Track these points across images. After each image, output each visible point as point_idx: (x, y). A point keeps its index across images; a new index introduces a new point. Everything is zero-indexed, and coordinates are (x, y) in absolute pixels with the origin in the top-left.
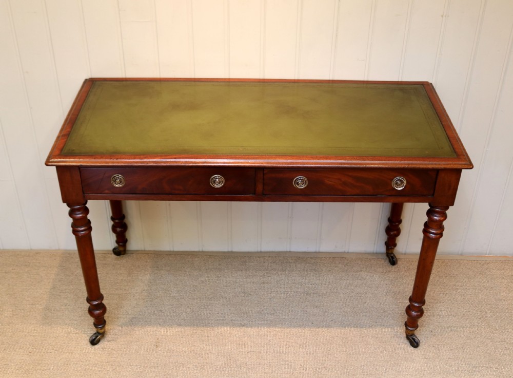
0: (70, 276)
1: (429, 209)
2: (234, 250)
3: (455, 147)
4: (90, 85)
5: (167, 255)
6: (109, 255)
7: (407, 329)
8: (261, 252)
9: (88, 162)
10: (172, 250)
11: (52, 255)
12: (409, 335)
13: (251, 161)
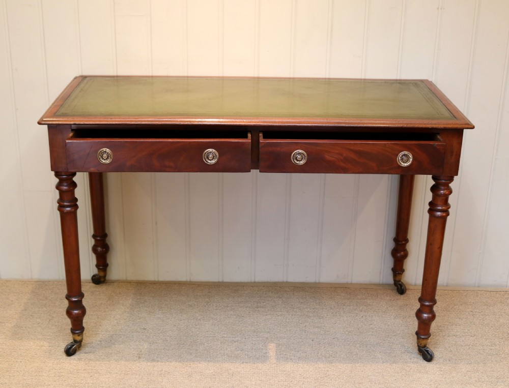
0: (43, 300)
1: (434, 185)
2: (225, 280)
3: (455, 114)
4: (81, 79)
5: (151, 283)
6: (87, 284)
7: (418, 338)
8: (255, 282)
9: (81, 121)
10: (157, 280)
11: (24, 282)
12: (421, 346)
13: (247, 120)
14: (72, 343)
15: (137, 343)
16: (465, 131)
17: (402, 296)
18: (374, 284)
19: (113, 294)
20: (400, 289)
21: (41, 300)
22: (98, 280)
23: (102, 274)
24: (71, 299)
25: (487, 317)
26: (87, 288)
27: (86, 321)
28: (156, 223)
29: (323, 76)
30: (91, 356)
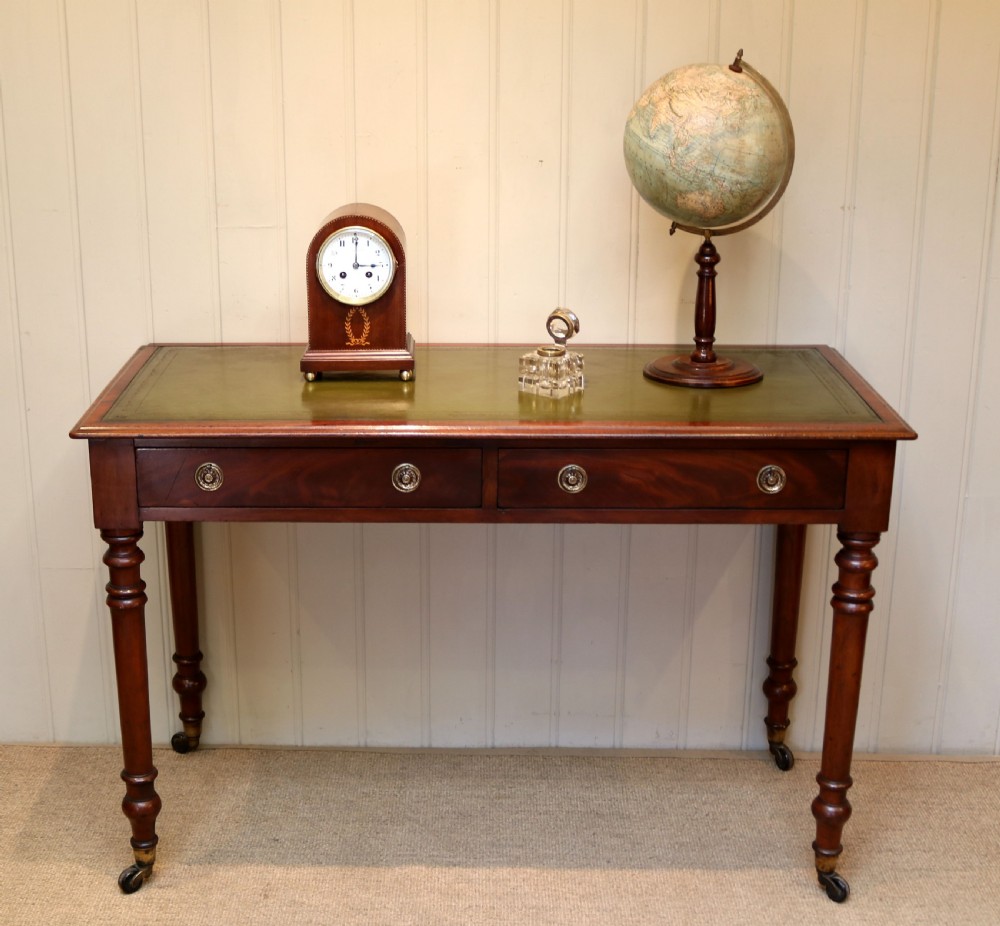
0: (76, 784)
1: (841, 551)
2: (435, 745)
3: (880, 412)
4: (151, 350)
5: (288, 751)
6: (162, 752)
7: (818, 855)
8: (493, 748)
9: (154, 431)
10: (299, 744)
11: (39, 749)
12: (824, 870)
13: (474, 428)
14: (133, 867)
15: (262, 868)
16: (899, 444)
17: (786, 773)
18: (731, 751)
19: (213, 771)
20: (783, 759)
21: (72, 783)
22: (185, 744)
23: (192, 732)
24: (131, 779)
25: (956, 813)
26: (163, 759)
27: (161, 825)
28: (298, 632)
29: (623, 341)
30: (171, 894)
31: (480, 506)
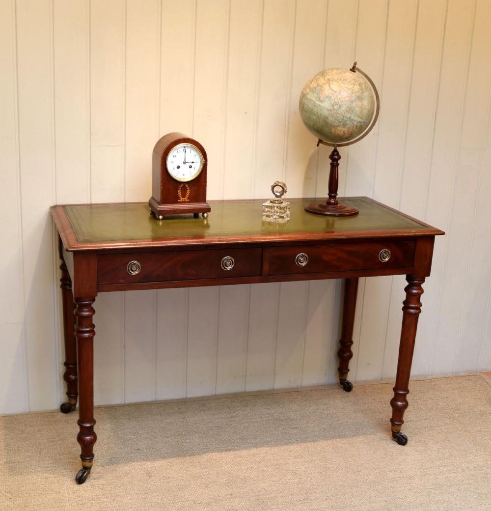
1: (408, 286)
3: (422, 224)
4: (61, 208)
5: (119, 407)
6: (56, 413)
7: (393, 425)
8: (216, 395)
12: (395, 432)
14: (82, 470)
15: (139, 463)
16: (436, 237)
20: (347, 387)
21: (18, 434)
22: (67, 409)
23: (73, 402)
24: (83, 425)
28: (124, 347)
30: (101, 481)
31: (261, 275)
